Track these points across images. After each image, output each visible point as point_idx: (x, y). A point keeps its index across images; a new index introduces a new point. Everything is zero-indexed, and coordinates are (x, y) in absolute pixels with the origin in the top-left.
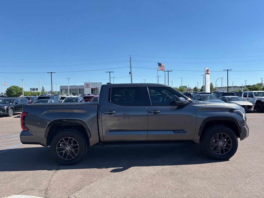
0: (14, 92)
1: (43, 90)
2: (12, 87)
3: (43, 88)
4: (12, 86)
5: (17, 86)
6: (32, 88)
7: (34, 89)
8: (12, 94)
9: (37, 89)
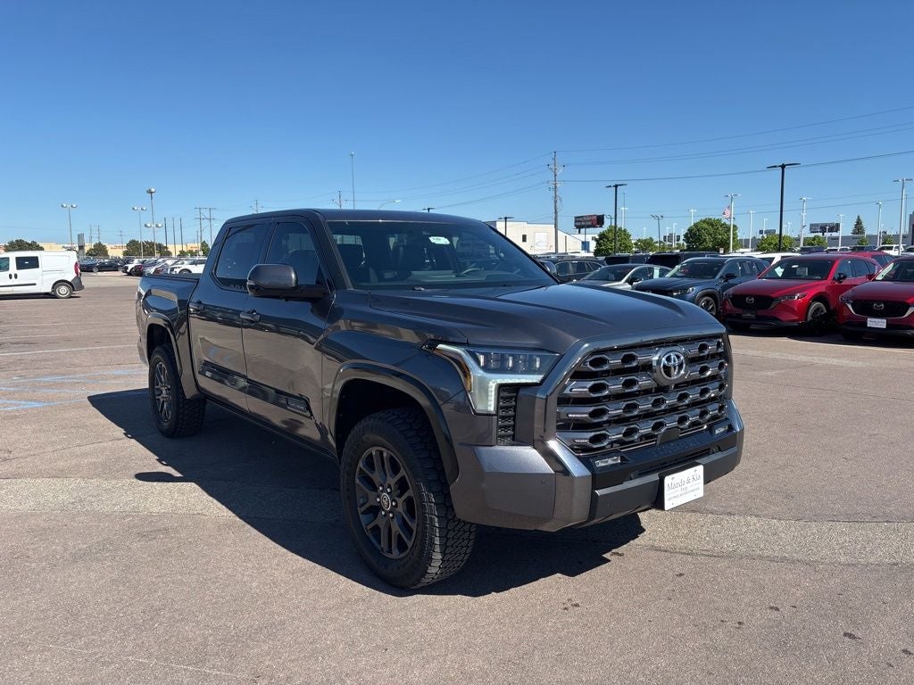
0: (705, 239)
1: (859, 227)
2: (704, 221)
3: (859, 222)
4: (703, 218)
5: (719, 221)
6: (817, 225)
7: (823, 229)
8: (700, 244)
9: (835, 228)
